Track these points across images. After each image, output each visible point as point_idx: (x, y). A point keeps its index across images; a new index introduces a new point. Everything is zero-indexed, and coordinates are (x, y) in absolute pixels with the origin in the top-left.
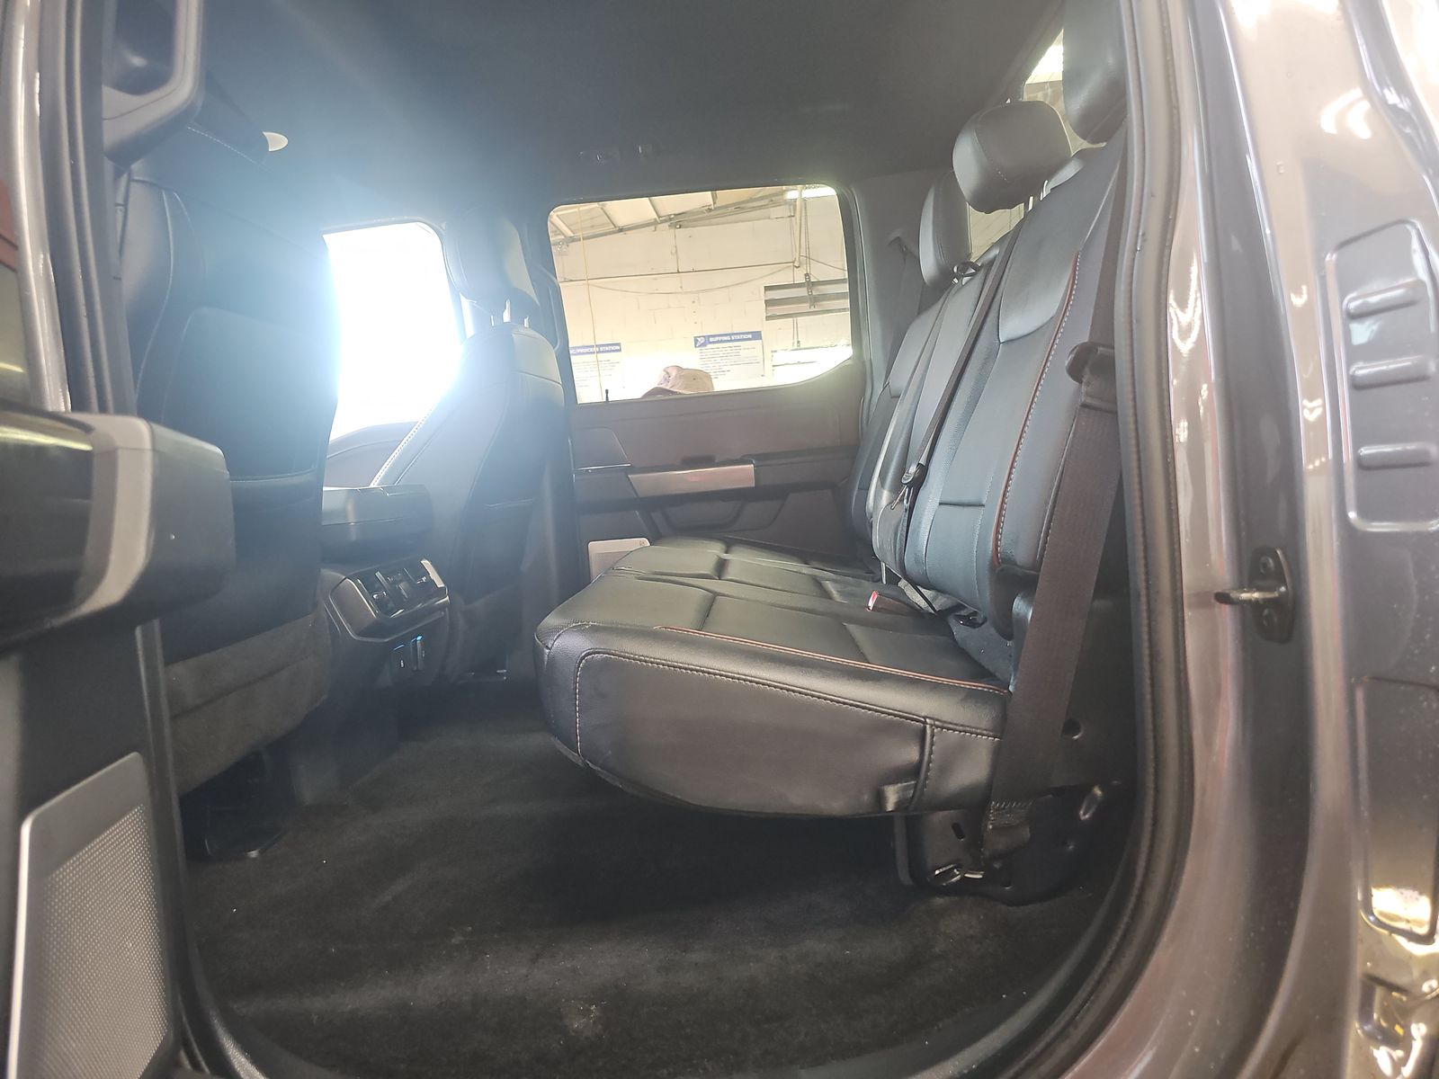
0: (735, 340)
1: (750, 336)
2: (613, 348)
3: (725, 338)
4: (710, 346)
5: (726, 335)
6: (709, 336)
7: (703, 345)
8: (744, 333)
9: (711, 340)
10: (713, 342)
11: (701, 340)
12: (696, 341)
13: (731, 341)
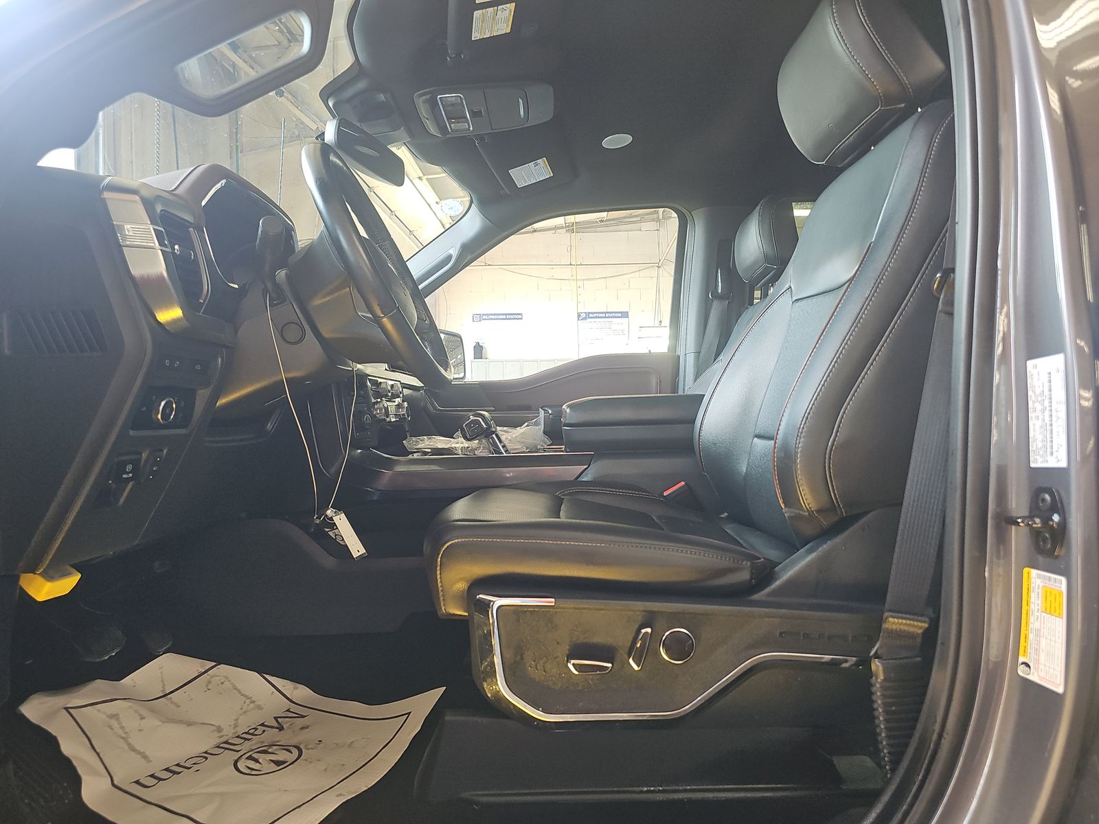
0: (608, 317)
1: (620, 315)
2: (516, 317)
3: (601, 315)
4: (589, 320)
5: (602, 313)
6: (589, 313)
7: (585, 319)
8: (616, 313)
9: (591, 315)
10: (592, 318)
11: (583, 315)
12: (579, 316)
13: (605, 317)
